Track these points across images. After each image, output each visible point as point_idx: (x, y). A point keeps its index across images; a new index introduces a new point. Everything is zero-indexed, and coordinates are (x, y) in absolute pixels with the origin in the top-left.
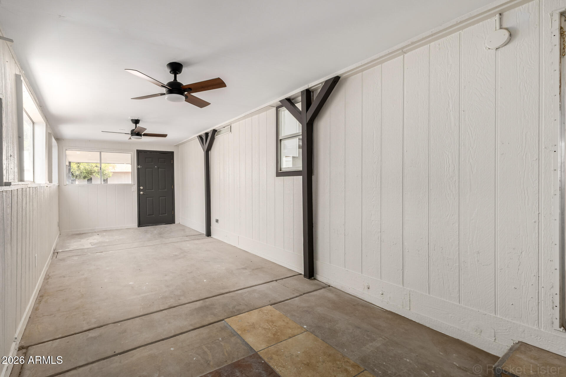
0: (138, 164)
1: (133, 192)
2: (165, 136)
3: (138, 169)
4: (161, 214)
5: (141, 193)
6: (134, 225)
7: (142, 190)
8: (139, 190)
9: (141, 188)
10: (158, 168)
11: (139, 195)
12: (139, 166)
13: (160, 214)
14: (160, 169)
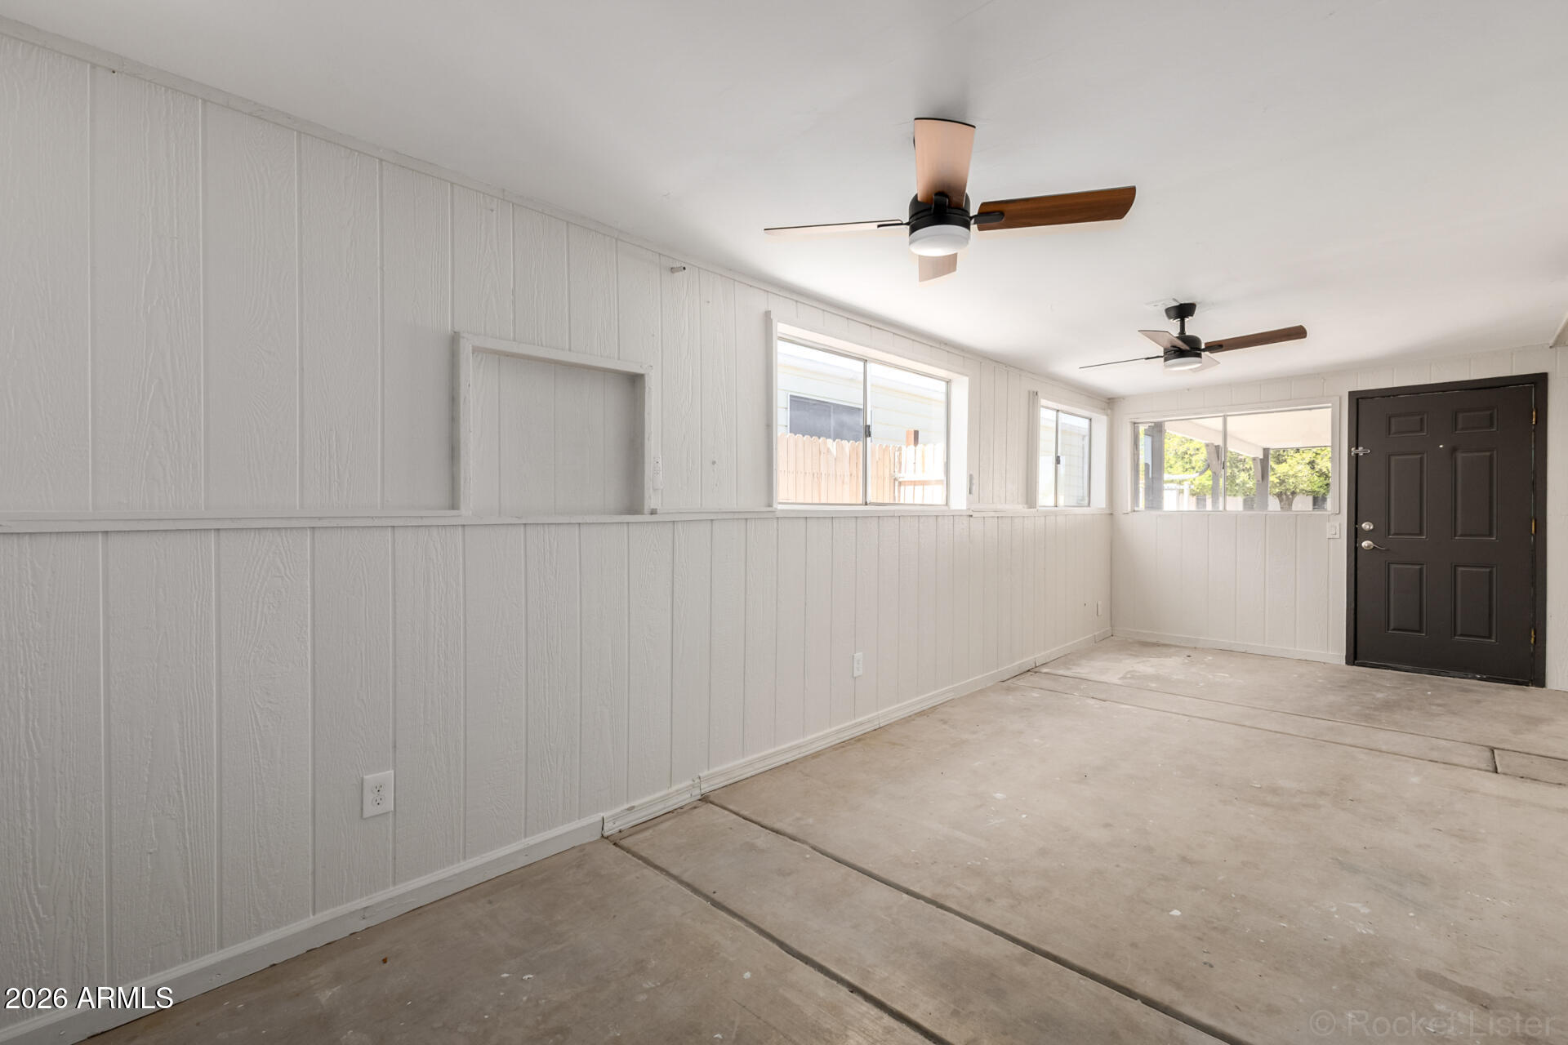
0: (1355, 439)
1: (1331, 541)
2: (1298, 333)
3: (1355, 463)
4: (1461, 635)
5: (1365, 544)
6: (1330, 653)
7: (1368, 535)
8: (1355, 535)
9: (1366, 526)
10: (1454, 450)
11: (1354, 551)
12: (1360, 449)
13: (1459, 632)
14: (1460, 456)
